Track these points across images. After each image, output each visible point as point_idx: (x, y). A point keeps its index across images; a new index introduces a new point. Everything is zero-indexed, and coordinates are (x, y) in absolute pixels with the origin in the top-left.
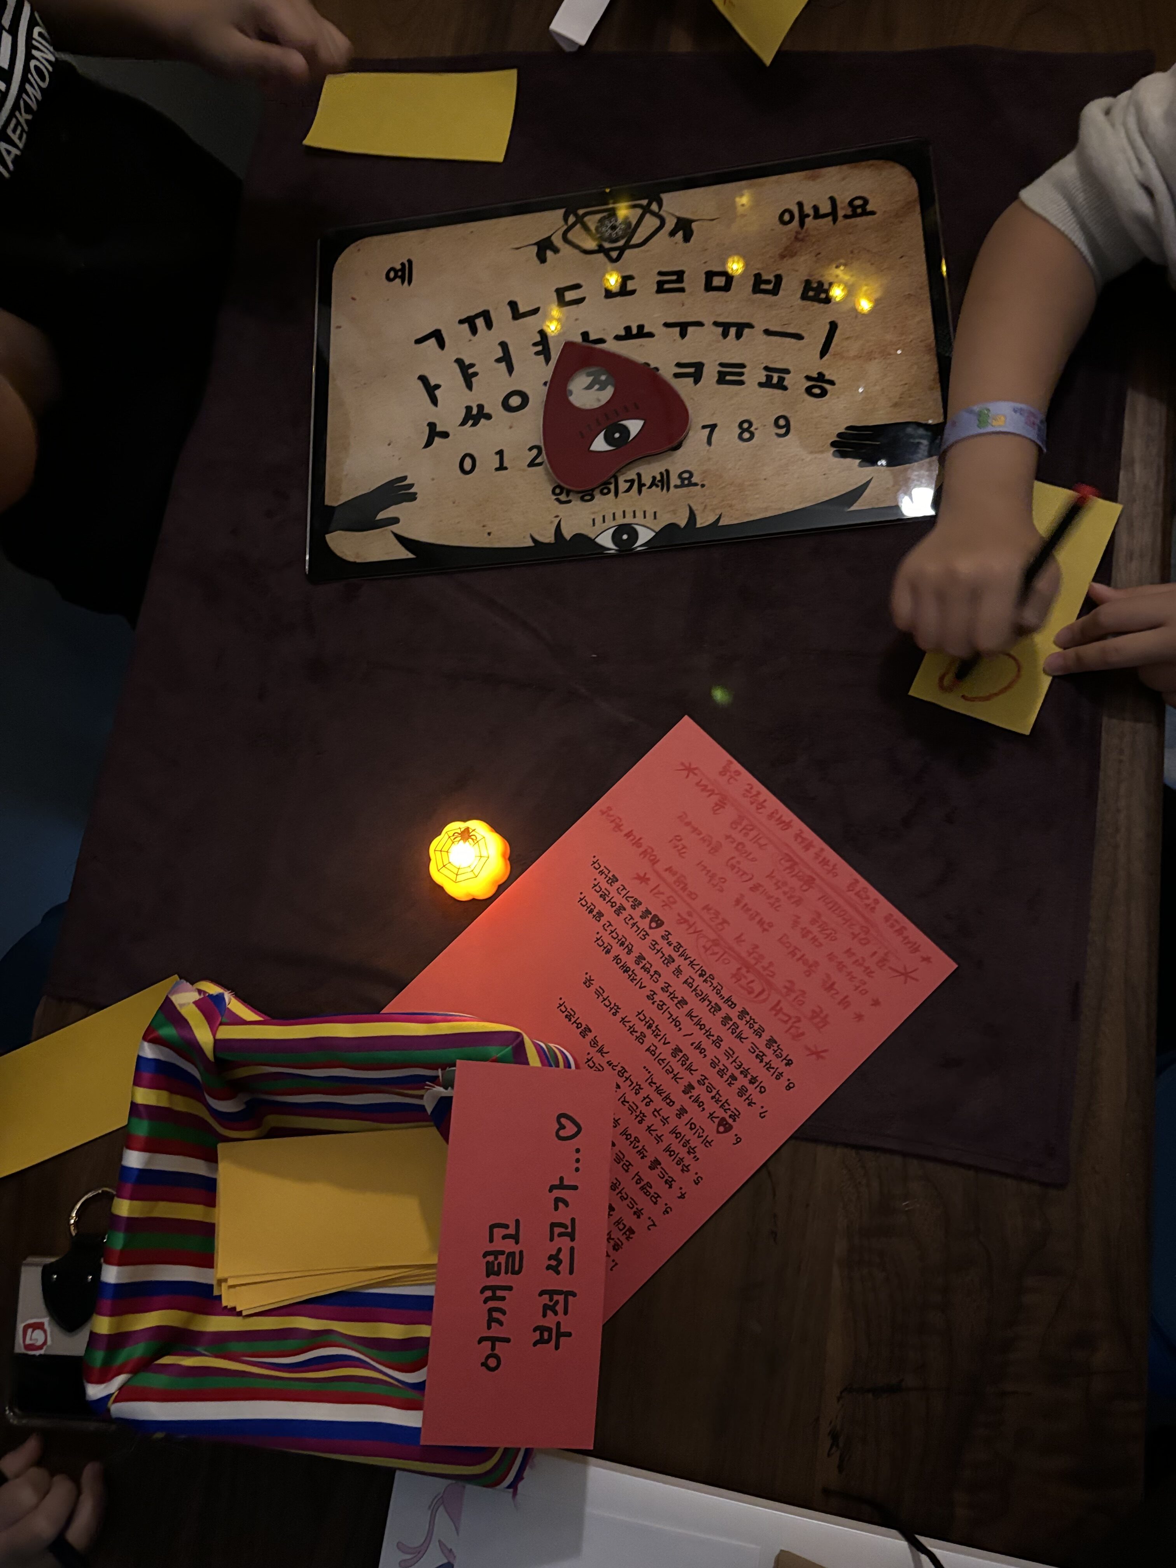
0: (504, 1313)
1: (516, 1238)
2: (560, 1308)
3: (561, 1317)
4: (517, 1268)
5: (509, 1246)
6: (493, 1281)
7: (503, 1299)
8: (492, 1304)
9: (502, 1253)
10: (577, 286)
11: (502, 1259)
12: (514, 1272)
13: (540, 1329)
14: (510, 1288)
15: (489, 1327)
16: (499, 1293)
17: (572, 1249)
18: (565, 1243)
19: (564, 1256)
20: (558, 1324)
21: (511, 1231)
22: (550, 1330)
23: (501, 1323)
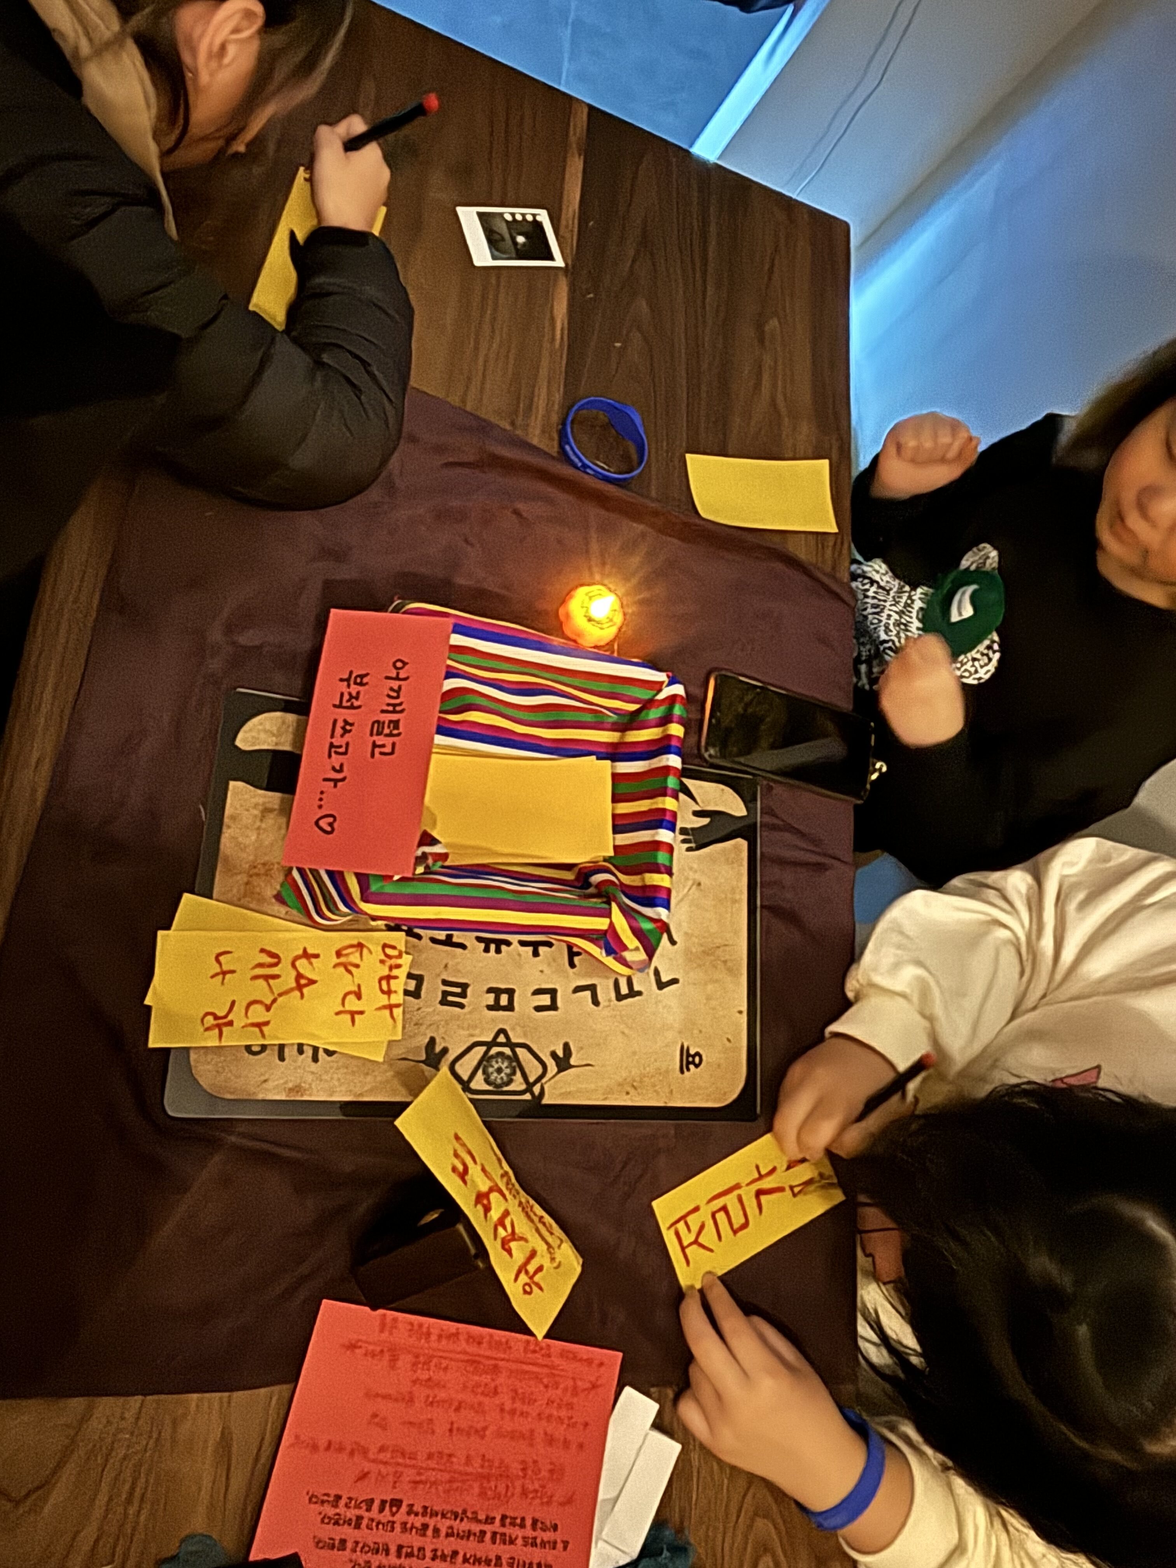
0: (389, 696)
1: (375, 745)
2: (346, 697)
3: (346, 691)
4: (376, 725)
5: (380, 740)
6: (394, 717)
7: (388, 705)
8: (397, 701)
9: (387, 735)
10: (539, 1009)
11: (386, 731)
12: (378, 722)
13: (361, 684)
14: (383, 711)
15: (400, 687)
16: (391, 708)
17: (332, 736)
18: (336, 741)
19: (339, 731)
20: (349, 686)
21: (377, 750)
22: (355, 683)
23: (392, 689)
